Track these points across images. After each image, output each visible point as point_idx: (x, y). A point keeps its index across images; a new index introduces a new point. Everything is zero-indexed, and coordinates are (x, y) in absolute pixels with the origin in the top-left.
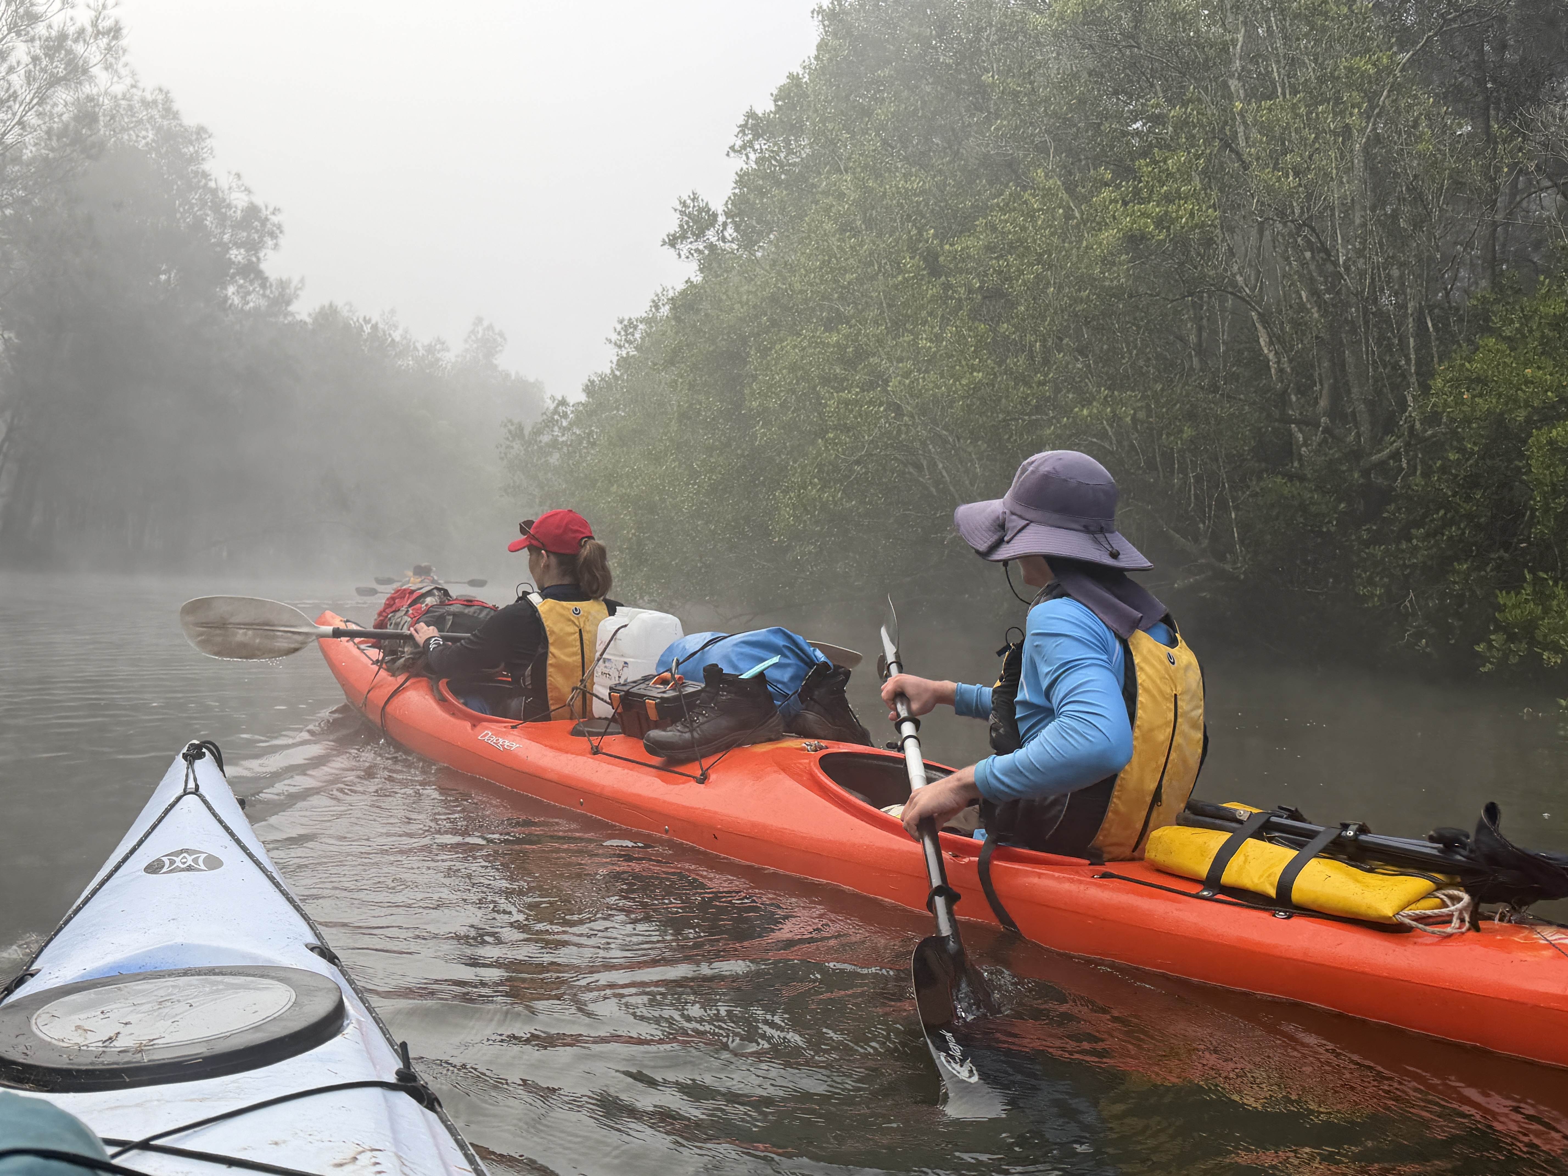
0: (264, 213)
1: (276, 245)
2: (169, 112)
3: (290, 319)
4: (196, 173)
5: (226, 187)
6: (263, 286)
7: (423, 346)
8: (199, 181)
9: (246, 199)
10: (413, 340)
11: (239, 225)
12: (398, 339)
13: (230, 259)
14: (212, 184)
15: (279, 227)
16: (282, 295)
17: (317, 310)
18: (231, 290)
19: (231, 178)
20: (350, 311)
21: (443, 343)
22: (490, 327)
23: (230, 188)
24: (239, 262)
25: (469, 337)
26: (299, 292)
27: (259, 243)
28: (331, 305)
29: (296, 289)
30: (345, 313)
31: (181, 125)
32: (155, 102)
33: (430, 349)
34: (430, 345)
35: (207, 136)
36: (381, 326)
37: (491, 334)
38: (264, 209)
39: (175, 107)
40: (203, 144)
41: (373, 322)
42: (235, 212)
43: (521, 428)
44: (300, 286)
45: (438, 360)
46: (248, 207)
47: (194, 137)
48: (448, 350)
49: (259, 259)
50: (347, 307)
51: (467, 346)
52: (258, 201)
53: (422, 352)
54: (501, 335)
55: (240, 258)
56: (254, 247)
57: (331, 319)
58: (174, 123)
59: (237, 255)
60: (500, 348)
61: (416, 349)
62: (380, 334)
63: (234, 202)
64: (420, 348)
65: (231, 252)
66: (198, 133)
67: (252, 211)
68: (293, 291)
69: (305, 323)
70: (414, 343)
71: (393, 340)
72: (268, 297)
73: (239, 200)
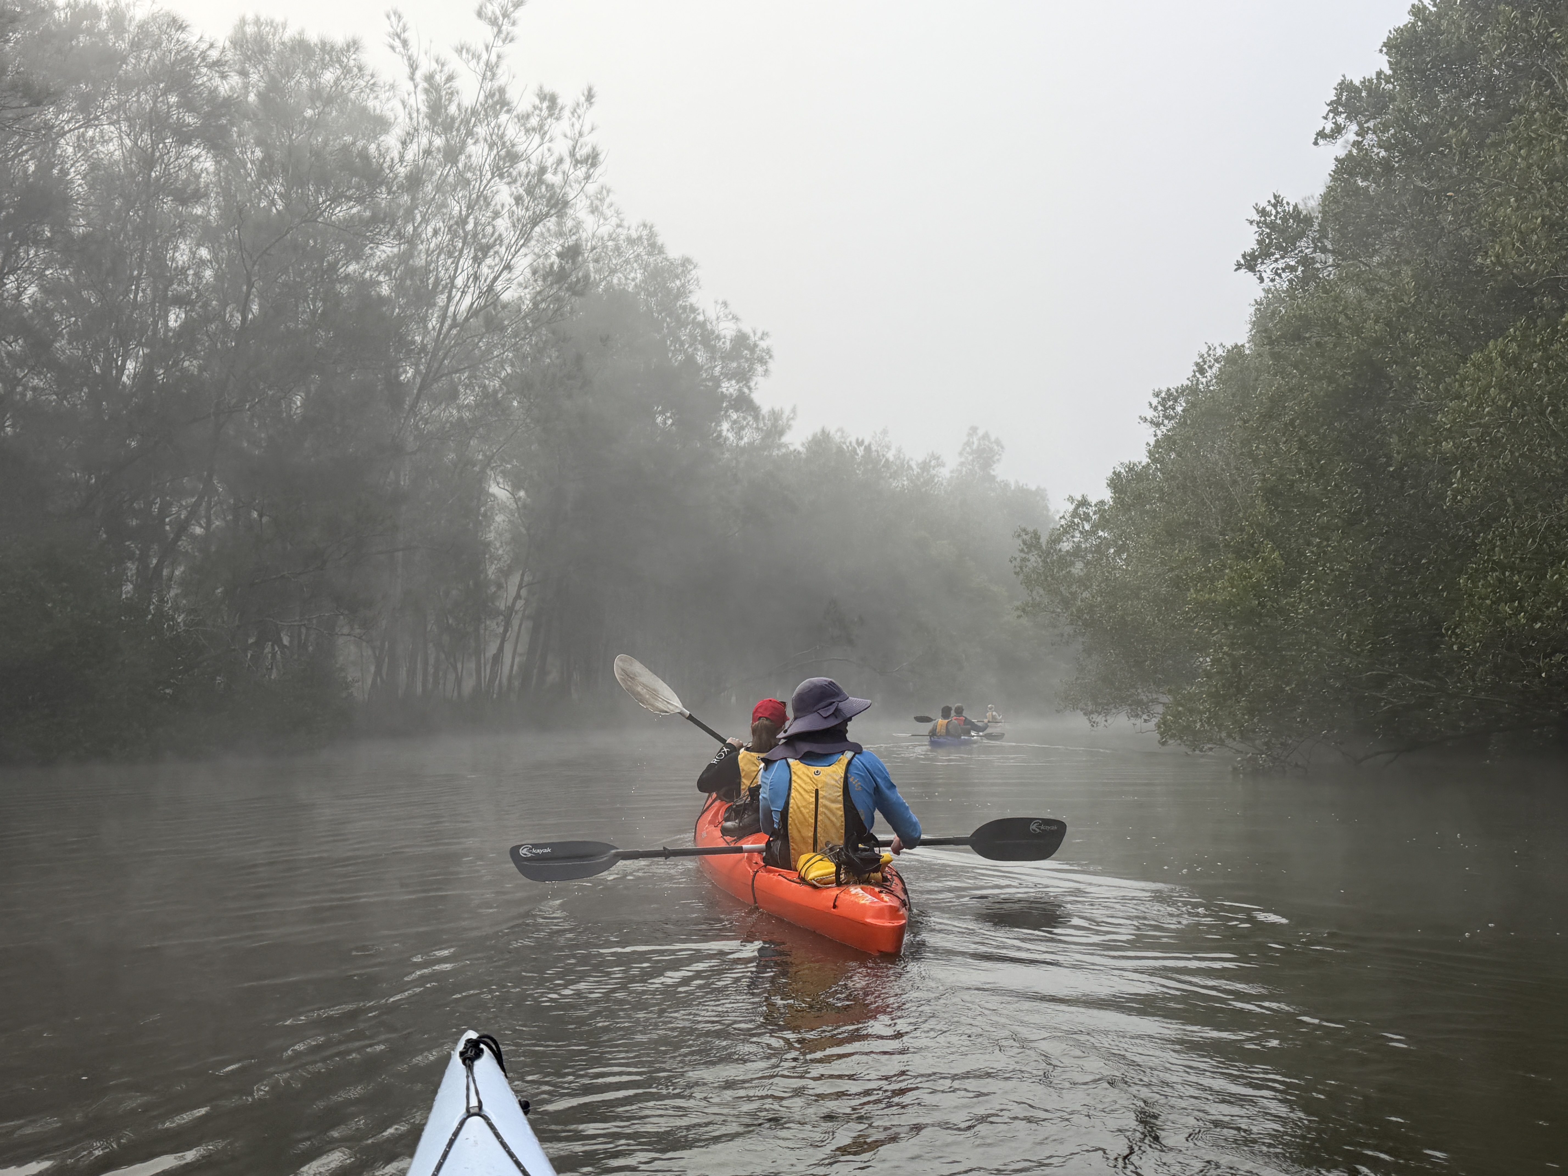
0: (753, 339)
1: (766, 371)
2: (655, 248)
3: (784, 450)
4: (684, 308)
5: (714, 317)
6: (756, 418)
7: (918, 464)
8: (688, 317)
9: (735, 327)
10: (907, 458)
11: (727, 357)
12: (891, 459)
13: (722, 392)
14: (701, 318)
15: (768, 351)
16: (775, 425)
17: (810, 438)
18: (725, 426)
19: (718, 307)
20: (842, 437)
21: (938, 458)
22: (986, 436)
23: (718, 318)
24: (731, 395)
25: (964, 449)
26: (791, 422)
27: (749, 371)
28: (823, 431)
29: (788, 419)
30: (837, 437)
31: (666, 259)
32: (640, 238)
33: (925, 466)
34: (924, 463)
35: (692, 267)
36: (874, 448)
37: (987, 443)
38: (752, 335)
39: (660, 240)
40: (689, 277)
41: (866, 443)
42: (724, 343)
43: (1036, 536)
44: (792, 415)
45: (933, 477)
46: (737, 336)
47: (680, 270)
48: (943, 465)
49: (750, 389)
50: (839, 434)
51: (963, 459)
52: (747, 329)
53: (916, 470)
54: (998, 442)
55: (731, 390)
56: (743, 376)
57: (823, 445)
58: (660, 259)
59: (729, 387)
60: (997, 457)
61: (910, 467)
62: (874, 454)
63: (723, 333)
64: (914, 467)
65: (723, 385)
66: (683, 265)
67: (741, 340)
68: (785, 421)
69: (799, 453)
70: (908, 463)
71: (887, 460)
72: (762, 430)
73: (727, 330)
